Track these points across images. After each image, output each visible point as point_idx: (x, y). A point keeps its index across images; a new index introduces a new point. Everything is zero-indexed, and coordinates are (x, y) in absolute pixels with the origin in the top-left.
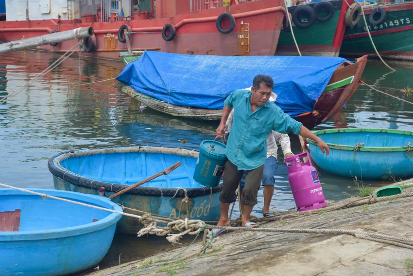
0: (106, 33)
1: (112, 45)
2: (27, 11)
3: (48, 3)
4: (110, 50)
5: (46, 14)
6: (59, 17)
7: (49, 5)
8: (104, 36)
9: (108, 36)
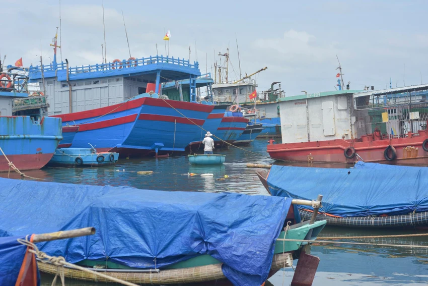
0: (405, 146)
1: (412, 154)
2: (309, 134)
3: (334, 127)
4: (411, 158)
5: (331, 136)
6: (343, 137)
7: (334, 129)
8: (404, 148)
9: (407, 148)
